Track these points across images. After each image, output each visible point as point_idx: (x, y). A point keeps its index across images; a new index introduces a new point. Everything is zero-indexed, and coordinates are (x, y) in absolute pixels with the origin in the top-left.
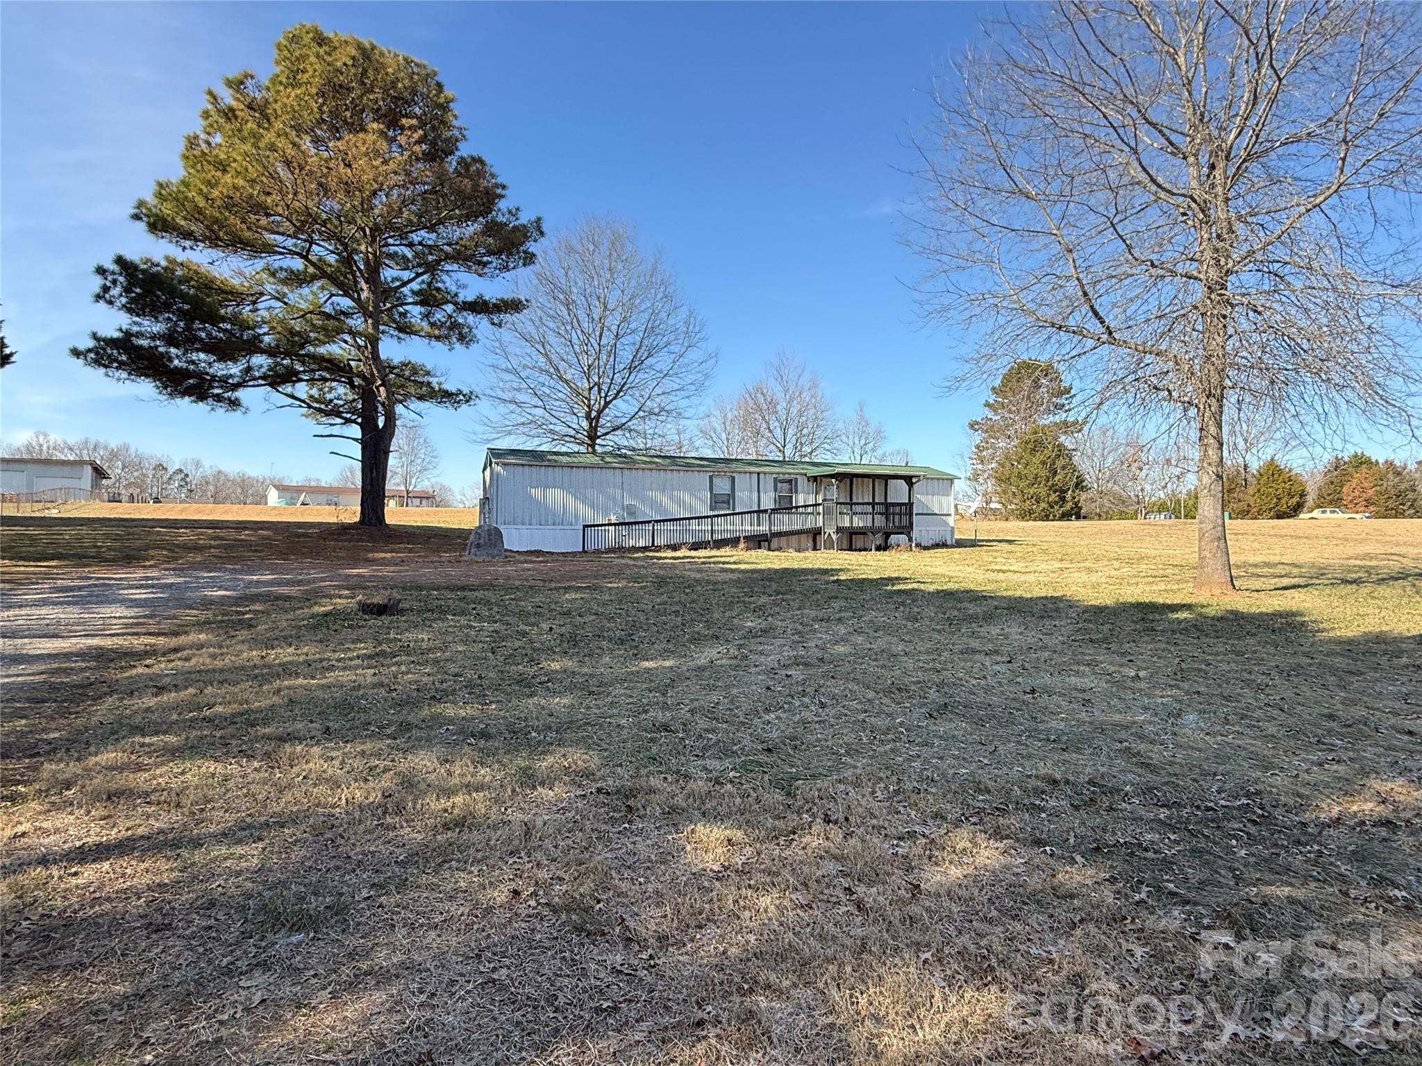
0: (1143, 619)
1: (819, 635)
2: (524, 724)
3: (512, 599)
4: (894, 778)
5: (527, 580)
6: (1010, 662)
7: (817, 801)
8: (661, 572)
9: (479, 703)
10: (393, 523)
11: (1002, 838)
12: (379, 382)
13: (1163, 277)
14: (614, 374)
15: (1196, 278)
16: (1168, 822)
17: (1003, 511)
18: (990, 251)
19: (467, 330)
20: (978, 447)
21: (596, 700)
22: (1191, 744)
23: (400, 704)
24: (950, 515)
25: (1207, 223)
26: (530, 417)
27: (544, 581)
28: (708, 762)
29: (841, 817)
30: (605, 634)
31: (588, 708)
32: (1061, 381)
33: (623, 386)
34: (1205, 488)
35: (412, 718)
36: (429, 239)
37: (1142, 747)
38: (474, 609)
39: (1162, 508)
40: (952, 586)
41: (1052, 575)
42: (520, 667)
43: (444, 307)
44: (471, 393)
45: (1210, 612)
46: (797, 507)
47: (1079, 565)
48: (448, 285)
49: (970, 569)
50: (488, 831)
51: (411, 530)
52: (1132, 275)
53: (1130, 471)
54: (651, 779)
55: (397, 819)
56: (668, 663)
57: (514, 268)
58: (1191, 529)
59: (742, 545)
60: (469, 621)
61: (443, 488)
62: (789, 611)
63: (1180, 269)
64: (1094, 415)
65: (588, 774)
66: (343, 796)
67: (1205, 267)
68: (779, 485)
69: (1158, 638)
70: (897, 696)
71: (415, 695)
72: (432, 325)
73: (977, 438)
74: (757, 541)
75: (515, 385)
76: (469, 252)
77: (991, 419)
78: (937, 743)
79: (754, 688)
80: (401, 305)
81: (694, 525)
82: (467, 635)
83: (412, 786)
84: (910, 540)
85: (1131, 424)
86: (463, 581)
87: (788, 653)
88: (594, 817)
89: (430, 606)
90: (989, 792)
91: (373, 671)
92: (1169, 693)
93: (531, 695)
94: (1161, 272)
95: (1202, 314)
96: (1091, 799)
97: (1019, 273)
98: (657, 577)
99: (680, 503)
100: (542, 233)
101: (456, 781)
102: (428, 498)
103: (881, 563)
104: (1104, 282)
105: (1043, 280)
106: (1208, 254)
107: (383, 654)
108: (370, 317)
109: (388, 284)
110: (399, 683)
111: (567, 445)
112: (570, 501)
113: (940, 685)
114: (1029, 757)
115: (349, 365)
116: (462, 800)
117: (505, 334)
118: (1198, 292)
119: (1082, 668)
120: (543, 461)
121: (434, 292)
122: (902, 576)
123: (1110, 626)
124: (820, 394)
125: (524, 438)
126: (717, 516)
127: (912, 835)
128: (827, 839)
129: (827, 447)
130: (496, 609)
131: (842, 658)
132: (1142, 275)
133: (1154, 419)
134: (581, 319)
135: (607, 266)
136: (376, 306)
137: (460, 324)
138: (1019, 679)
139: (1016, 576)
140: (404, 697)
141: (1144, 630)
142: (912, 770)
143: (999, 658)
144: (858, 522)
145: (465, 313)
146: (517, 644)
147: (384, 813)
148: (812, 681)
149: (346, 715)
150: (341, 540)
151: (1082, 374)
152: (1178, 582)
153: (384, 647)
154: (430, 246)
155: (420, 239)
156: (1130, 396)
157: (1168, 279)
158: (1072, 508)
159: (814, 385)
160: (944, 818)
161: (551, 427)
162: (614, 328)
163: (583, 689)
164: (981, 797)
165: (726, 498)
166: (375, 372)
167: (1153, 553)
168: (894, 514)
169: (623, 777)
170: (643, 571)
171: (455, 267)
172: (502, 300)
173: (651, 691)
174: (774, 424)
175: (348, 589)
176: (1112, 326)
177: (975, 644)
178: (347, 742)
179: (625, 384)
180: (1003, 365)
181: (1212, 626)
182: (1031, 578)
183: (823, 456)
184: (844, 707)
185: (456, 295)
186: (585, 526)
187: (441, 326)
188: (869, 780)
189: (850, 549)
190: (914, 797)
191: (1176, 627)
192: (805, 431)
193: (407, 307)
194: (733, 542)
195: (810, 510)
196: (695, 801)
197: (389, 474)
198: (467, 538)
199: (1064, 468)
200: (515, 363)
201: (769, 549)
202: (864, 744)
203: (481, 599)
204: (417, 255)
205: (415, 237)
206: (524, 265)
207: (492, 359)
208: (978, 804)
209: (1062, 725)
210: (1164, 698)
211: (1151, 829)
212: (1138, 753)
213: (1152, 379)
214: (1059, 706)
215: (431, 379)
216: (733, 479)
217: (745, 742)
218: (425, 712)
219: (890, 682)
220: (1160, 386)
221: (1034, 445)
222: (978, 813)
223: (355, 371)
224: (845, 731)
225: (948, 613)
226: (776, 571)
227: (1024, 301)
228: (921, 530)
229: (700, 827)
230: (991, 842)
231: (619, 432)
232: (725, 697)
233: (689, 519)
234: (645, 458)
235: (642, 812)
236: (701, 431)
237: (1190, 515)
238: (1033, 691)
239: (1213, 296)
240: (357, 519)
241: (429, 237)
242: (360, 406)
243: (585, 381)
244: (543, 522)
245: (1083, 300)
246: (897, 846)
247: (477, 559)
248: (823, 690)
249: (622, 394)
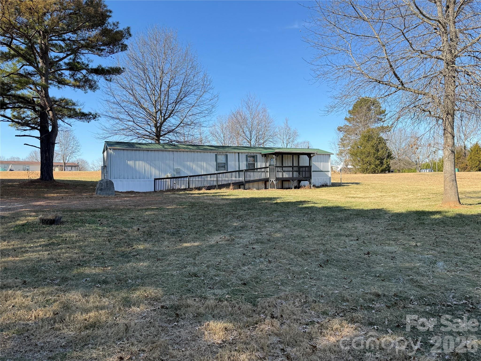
0: (419, 219)
1: (268, 229)
2: (125, 276)
3: (119, 215)
4: (304, 296)
5: (126, 206)
6: (357, 240)
7: (267, 308)
8: (193, 201)
9: (102, 267)
10: (57, 179)
11: (355, 323)
12: (49, 109)
13: (426, 58)
14: (168, 105)
15: (441, 59)
16: (430, 312)
17: (354, 169)
18: (347, 45)
19: (93, 83)
20: (342, 139)
21: (161, 263)
22: (440, 276)
23: (62, 269)
24: (329, 171)
25: (446, 33)
26: (126, 126)
27: (135, 206)
28: (216, 291)
29: (279, 315)
30: (166, 231)
31: (157, 267)
32: (380, 107)
33: (173, 111)
34: (446, 157)
35: (67, 275)
36: (73, 37)
37: (419, 278)
38: (99, 221)
39: (427, 167)
40: (330, 205)
41: (377, 199)
42: (123, 248)
43: (82, 71)
44: (96, 114)
45: (450, 214)
46: (257, 169)
47: (390, 194)
48: (83, 60)
49: (339, 197)
50: (107, 329)
51: (66, 182)
52: (412, 58)
53: (412, 150)
54: (188, 300)
55: (61, 325)
56: (196, 244)
57: (117, 52)
58: (440, 176)
59: (231, 187)
60: (97, 226)
61: (83, 161)
62: (253, 218)
63: (434, 55)
64: (396, 123)
65: (156, 299)
66: (33, 315)
67: (445, 54)
68: (249, 158)
69: (426, 228)
70: (305, 257)
71: (70, 264)
72: (76, 80)
73: (341, 135)
74: (239, 185)
75: (118, 110)
76: (93, 44)
77: (348, 126)
78: (323, 278)
79: (238, 254)
80: (59, 70)
81: (209, 178)
82: (96, 234)
83: (68, 308)
84: (310, 183)
85: (412, 128)
86: (94, 207)
87: (253, 237)
88: (160, 320)
89: (77, 220)
90: (348, 301)
91: (48, 252)
92: (431, 253)
93: (128, 262)
94: (426, 56)
95: (444, 76)
96: (395, 303)
97: (360, 56)
98: (191, 203)
99: (202, 168)
100: (130, 35)
101: (91, 305)
102: (75, 166)
103: (297, 195)
104: (400, 61)
105: (372, 59)
106: (447, 48)
107: (53, 244)
108: (43, 76)
109: (52, 59)
110: (61, 258)
111: (146, 140)
112: (148, 167)
113: (325, 251)
114: (367, 284)
115: (33, 100)
116: (94, 314)
117: (113, 85)
118: (442, 65)
119: (391, 242)
120: (134, 147)
121: (76, 64)
122: (306, 200)
123: (404, 223)
124: (267, 115)
125: (124, 137)
126: (220, 173)
127: (312, 323)
128: (273, 326)
129: (271, 140)
130: (110, 220)
131: (278, 239)
132: (417, 57)
133: (423, 125)
134: (150, 77)
135: (163, 51)
136: (47, 71)
137: (90, 80)
138: (362, 248)
139: (360, 200)
140: (64, 265)
141: (419, 224)
142: (312, 292)
143: (352, 238)
144: (286, 175)
145: (92, 75)
146: (121, 237)
147: (54, 322)
148: (265, 251)
149: (34, 275)
150: (31, 188)
151: (390, 104)
152: (435, 201)
153: (54, 240)
154: (74, 41)
155: (68, 37)
156: (412, 114)
157: (428, 59)
158: (386, 168)
159: (265, 111)
160: (327, 314)
161: (138, 131)
162: (167, 82)
163: (155, 258)
164: (345, 304)
165: (223, 165)
166: (47, 103)
167: (424, 188)
168: (302, 171)
169: (174, 299)
170: (184, 200)
171: (87, 51)
172: (111, 68)
173: (188, 258)
174: (246, 129)
175: (35, 212)
176: (403, 81)
177: (341, 232)
178: (35, 288)
179: (173, 110)
180: (353, 100)
181: (450, 221)
182: (368, 200)
183: (269, 144)
184: (280, 262)
185: (88, 65)
186: (155, 179)
187: (80, 81)
188: (292, 297)
189: (282, 188)
190: (313, 305)
191: (434, 222)
192: (261, 133)
193: (62, 71)
194: (227, 186)
195: (263, 170)
196: (209, 310)
197: (55, 155)
198: (96, 186)
199: (382, 148)
200: (118, 98)
201: (244, 189)
202: (290, 280)
203: (103, 216)
204: (67, 45)
205: (66, 36)
206: (122, 51)
207: (107, 97)
208: (343, 307)
209: (382, 269)
210: (428, 255)
211: (423, 316)
212: (417, 281)
213: (422, 106)
214: (381, 260)
215: (75, 107)
216: (227, 156)
217: (233, 281)
218: (75, 272)
219: (301, 250)
220: (426, 109)
221: (369, 138)
222: (343, 311)
223: (36, 103)
224: (280, 274)
225: (328, 217)
226: (248, 199)
227: (363, 70)
228: (316, 178)
229: (211, 323)
230: (349, 324)
231: (171, 134)
232: (223, 259)
233: (206, 175)
234: (184, 146)
235: (183, 317)
236: (211, 133)
237: (440, 169)
238: (368, 253)
239: (449, 68)
240: (38, 177)
241: (74, 37)
242: (39, 121)
243: (154, 108)
244: (134, 178)
245: (390, 69)
246: (305, 328)
247: (100, 196)
248: (270, 255)
249: (172, 115)
